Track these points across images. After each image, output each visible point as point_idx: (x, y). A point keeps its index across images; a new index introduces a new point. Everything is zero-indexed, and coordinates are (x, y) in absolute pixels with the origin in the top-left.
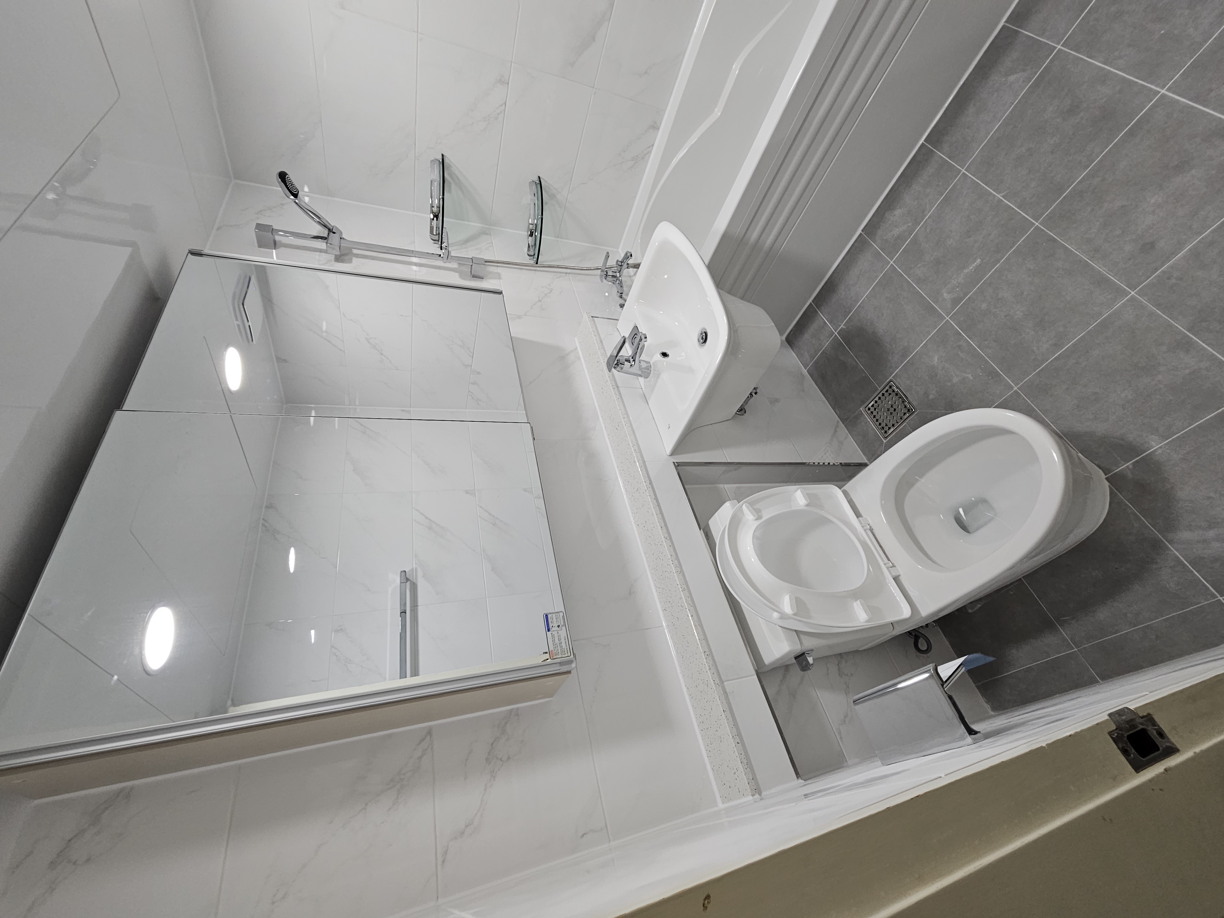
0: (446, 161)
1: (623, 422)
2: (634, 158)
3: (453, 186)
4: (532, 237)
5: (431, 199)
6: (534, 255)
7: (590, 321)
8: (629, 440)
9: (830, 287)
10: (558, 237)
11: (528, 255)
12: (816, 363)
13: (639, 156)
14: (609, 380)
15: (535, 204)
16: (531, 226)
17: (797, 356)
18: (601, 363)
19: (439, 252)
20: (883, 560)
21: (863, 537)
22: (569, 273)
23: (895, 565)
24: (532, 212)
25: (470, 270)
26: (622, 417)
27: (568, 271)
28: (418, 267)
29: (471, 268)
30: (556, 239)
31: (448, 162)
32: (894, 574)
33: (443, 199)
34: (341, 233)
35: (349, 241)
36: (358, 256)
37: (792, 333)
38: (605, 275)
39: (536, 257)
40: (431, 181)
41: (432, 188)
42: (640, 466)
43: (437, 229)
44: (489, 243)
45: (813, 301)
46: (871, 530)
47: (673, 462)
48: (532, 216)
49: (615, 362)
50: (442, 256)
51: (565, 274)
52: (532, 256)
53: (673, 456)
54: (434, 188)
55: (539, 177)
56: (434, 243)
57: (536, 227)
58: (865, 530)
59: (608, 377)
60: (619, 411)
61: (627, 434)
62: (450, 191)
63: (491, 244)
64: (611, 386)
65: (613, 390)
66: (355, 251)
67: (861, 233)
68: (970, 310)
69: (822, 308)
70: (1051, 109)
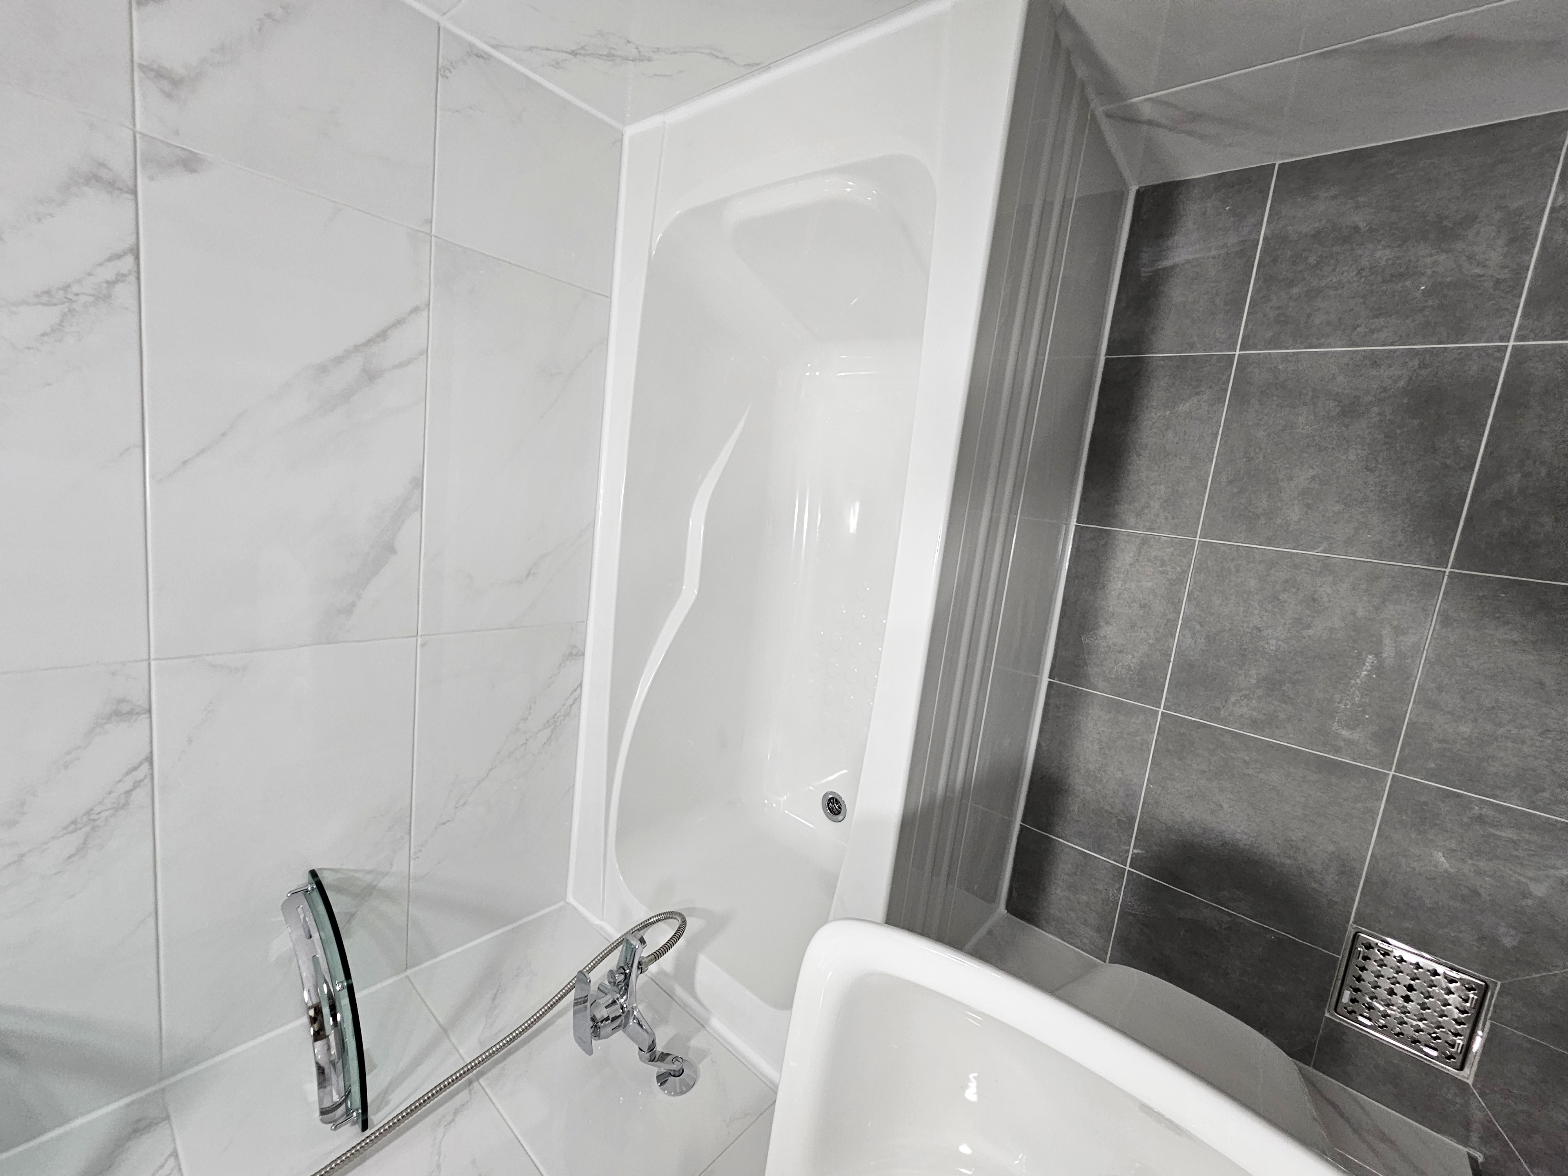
2: (548, 722)
10: (407, 968)
12: (1120, 940)
13: (558, 715)
17: (1062, 939)
30: (402, 976)
37: (1015, 894)
38: (593, 1026)
45: (1025, 821)
55: (313, 874)
67: (1049, 682)
68: (1436, 745)
69: (1058, 829)
70: (1301, 419)
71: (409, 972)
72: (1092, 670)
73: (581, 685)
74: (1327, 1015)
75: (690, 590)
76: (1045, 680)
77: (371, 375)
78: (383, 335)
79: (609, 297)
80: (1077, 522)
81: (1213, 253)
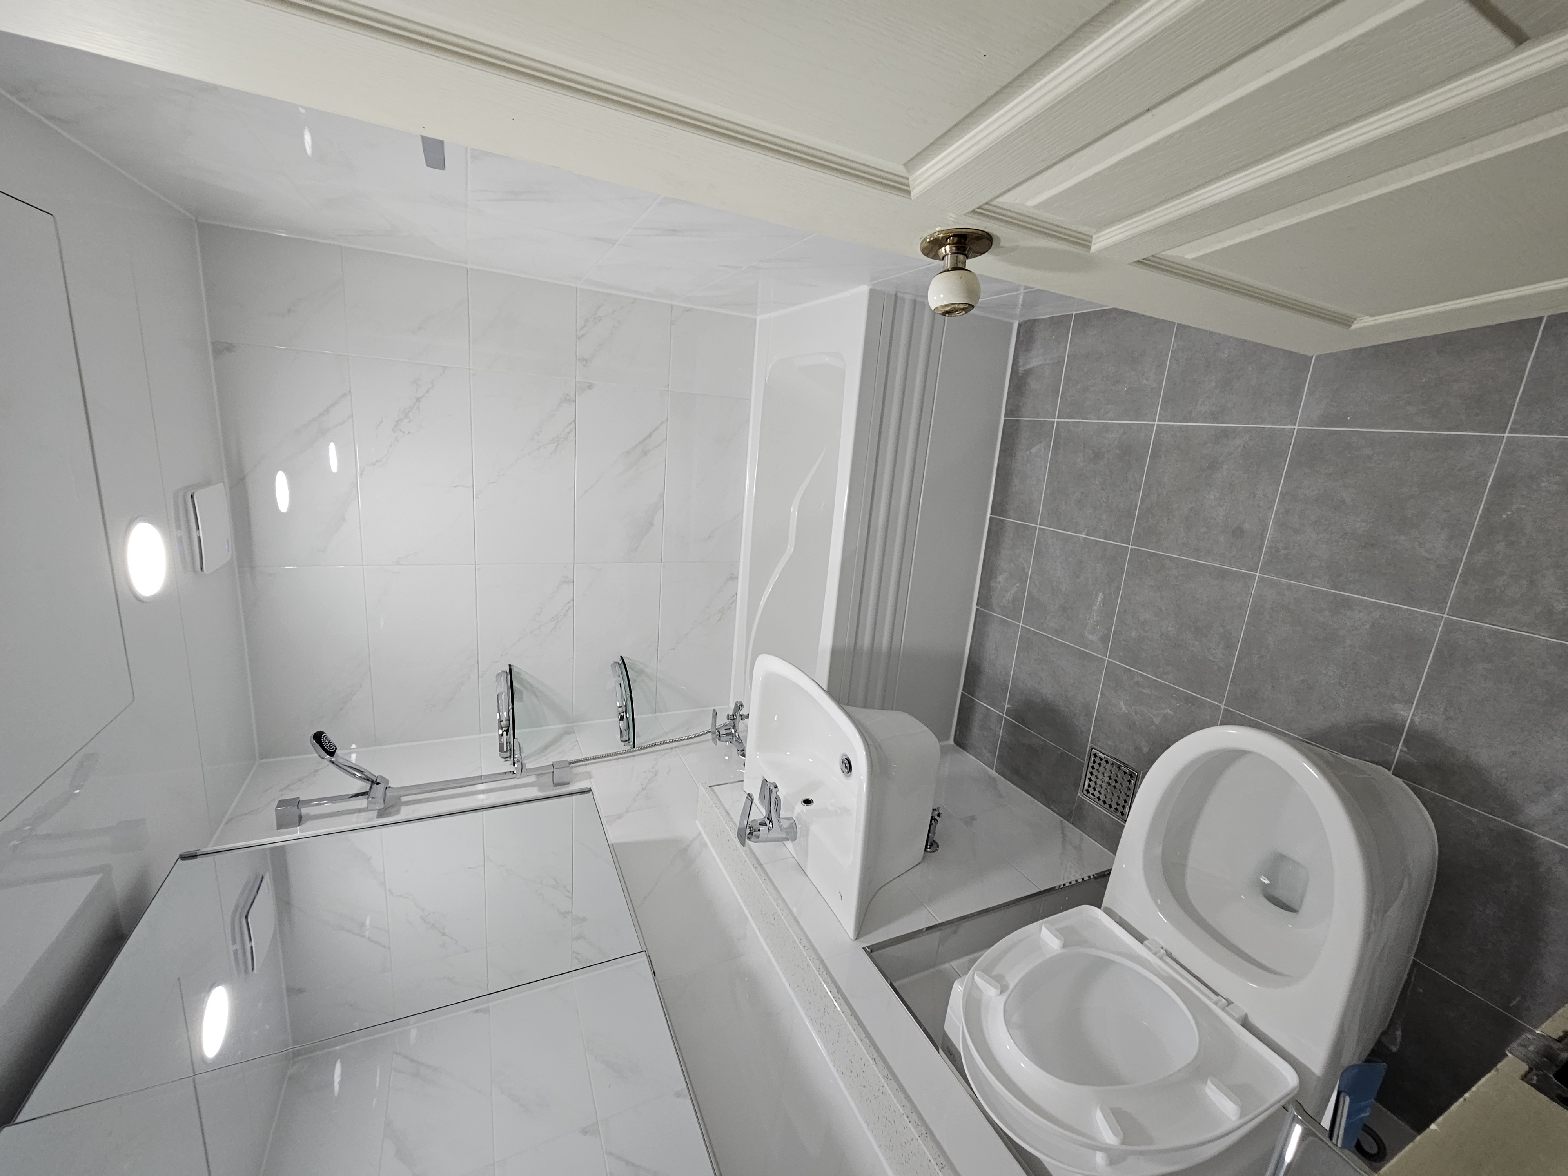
0: (514, 670)
1: (778, 910)
2: (720, 611)
3: (525, 693)
4: (623, 720)
5: (498, 714)
6: (629, 739)
7: (707, 793)
8: (793, 934)
9: (974, 670)
10: (656, 713)
11: (622, 741)
12: (1000, 757)
13: (725, 607)
14: (747, 859)
15: (620, 684)
16: (620, 709)
17: (976, 758)
18: (733, 840)
19: (512, 769)
20: (1210, 999)
21: (1165, 971)
22: (675, 747)
23: (1232, 999)
24: (619, 694)
25: (552, 779)
26: (775, 904)
27: (674, 744)
28: (485, 794)
29: (553, 775)
30: (654, 715)
31: (517, 670)
32: (1237, 1016)
33: (513, 709)
34: (388, 781)
35: (396, 788)
36: (407, 803)
37: (958, 733)
38: (718, 736)
39: (632, 741)
40: (498, 695)
41: (499, 702)
42: (818, 969)
43: (508, 744)
44: (574, 742)
45: (963, 690)
46: (1169, 955)
47: (863, 948)
48: (620, 698)
49: (748, 833)
50: (515, 772)
51: (670, 750)
52: (626, 741)
53: (861, 939)
54: (502, 702)
55: (622, 657)
56: (505, 761)
57: (626, 709)
58: (1161, 959)
59: (744, 855)
60: (770, 896)
61: (788, 926)
62: (521, 700)
63: (576, 742)
64: (751, 866)
65: (756, 870)
66: (404, 799)
67: (977, 608)
68: (1123, 643)
69: (977, 694)
70: (1079, 460)
71: (657, 714)
72: (994, 601)
73: (736, 594)
74: (1079, 794)
75: (791, 549)
76: (974, 607)
77: (645, 453)
78: (650, 436)
79: (750, 400)
80: (991, 514)
81: (1048, 362)
